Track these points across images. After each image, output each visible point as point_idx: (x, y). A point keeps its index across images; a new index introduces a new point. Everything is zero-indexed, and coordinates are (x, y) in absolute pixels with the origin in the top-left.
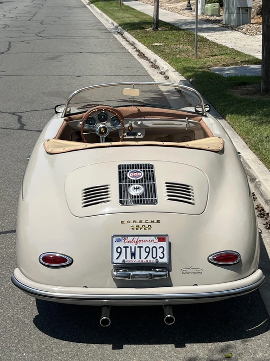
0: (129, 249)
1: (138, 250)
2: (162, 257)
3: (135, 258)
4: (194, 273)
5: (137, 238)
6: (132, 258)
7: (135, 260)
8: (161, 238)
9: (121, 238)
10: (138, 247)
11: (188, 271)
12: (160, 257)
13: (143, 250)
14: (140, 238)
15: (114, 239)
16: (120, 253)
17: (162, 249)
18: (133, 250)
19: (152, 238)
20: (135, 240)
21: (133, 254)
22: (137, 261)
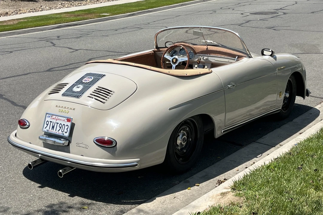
0: (52, 123)
1: (56, 124)
2: (66, 132)
3: (53, 130)
4: (83, 147)
5: (57, 117)
6: (52, 129)
7: (53, 131)
8: (69, 120)
9: (50, 115)
10: (57, 123)
11: (80, 145)
12: (65, 132)
13: (58, 125)
14: (59, 118)
15: (47, 115)
16: (47, 125)
17: (67, 126)
18: (54, 124)
19: (65, 119)
20: (56, 118)
21: (53, 127)
22: (54, 132)
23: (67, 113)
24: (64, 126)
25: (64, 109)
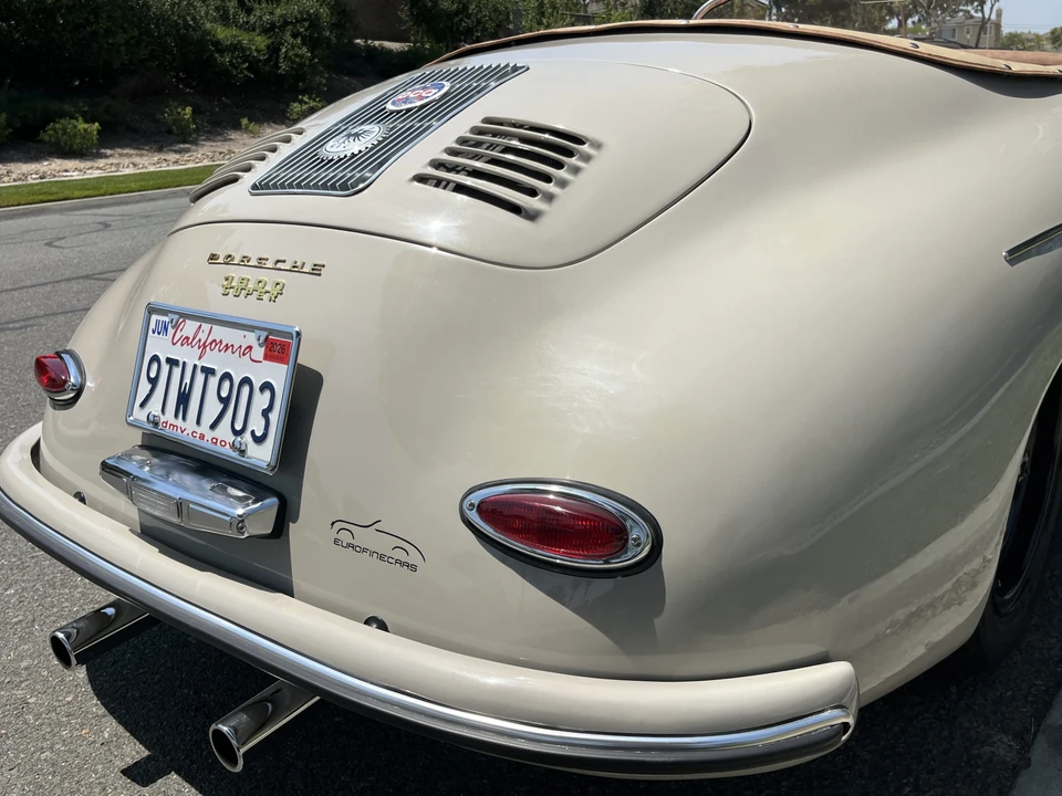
0: (177, 371)
1: (200, 377)
2: (259, 434)
3: (184, 418)
4: (381, 557)
5: (206, 327)
6: (176, 415)
7: (183, 425)
8: (278, 347)
9: (167, 319)
10: (203, 370)
12: (253, 432)
13: (213, 382)
14: (220, 333)
15: (154, 318)
16: (154, 382)
17: (267, 394)
18: (187, 380)
19: (251, 338)
20: (202, 336)
21: (183, 399)
22: (187, 430)
23: (273, 300)
24: (246, 390)
25: (252, 275)
